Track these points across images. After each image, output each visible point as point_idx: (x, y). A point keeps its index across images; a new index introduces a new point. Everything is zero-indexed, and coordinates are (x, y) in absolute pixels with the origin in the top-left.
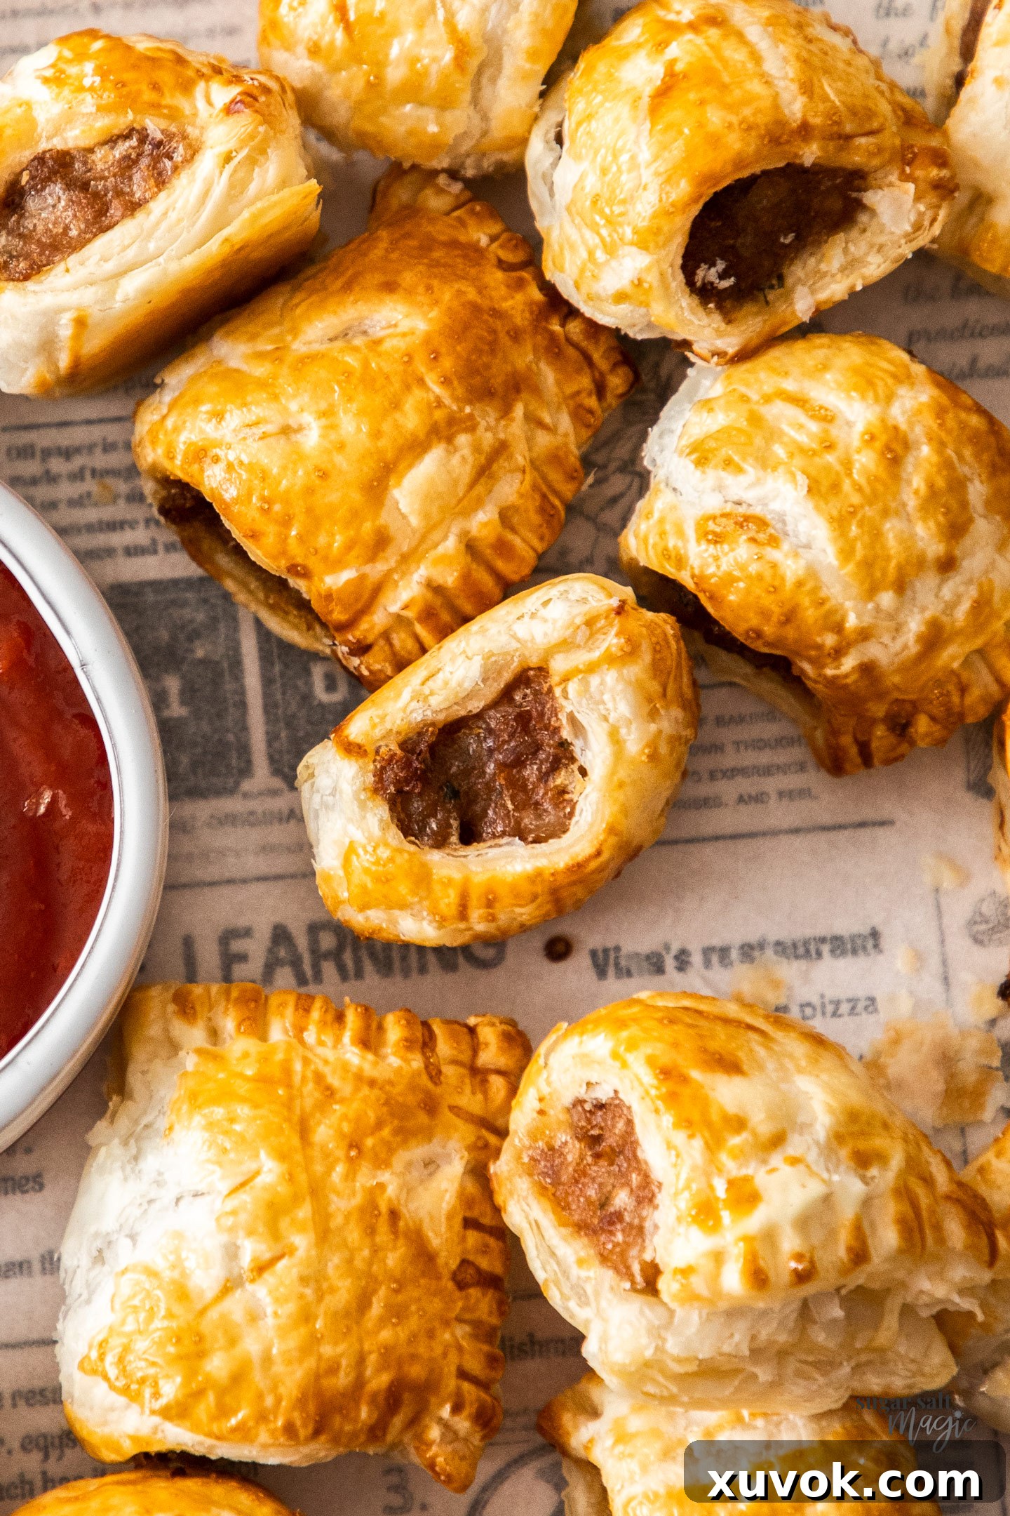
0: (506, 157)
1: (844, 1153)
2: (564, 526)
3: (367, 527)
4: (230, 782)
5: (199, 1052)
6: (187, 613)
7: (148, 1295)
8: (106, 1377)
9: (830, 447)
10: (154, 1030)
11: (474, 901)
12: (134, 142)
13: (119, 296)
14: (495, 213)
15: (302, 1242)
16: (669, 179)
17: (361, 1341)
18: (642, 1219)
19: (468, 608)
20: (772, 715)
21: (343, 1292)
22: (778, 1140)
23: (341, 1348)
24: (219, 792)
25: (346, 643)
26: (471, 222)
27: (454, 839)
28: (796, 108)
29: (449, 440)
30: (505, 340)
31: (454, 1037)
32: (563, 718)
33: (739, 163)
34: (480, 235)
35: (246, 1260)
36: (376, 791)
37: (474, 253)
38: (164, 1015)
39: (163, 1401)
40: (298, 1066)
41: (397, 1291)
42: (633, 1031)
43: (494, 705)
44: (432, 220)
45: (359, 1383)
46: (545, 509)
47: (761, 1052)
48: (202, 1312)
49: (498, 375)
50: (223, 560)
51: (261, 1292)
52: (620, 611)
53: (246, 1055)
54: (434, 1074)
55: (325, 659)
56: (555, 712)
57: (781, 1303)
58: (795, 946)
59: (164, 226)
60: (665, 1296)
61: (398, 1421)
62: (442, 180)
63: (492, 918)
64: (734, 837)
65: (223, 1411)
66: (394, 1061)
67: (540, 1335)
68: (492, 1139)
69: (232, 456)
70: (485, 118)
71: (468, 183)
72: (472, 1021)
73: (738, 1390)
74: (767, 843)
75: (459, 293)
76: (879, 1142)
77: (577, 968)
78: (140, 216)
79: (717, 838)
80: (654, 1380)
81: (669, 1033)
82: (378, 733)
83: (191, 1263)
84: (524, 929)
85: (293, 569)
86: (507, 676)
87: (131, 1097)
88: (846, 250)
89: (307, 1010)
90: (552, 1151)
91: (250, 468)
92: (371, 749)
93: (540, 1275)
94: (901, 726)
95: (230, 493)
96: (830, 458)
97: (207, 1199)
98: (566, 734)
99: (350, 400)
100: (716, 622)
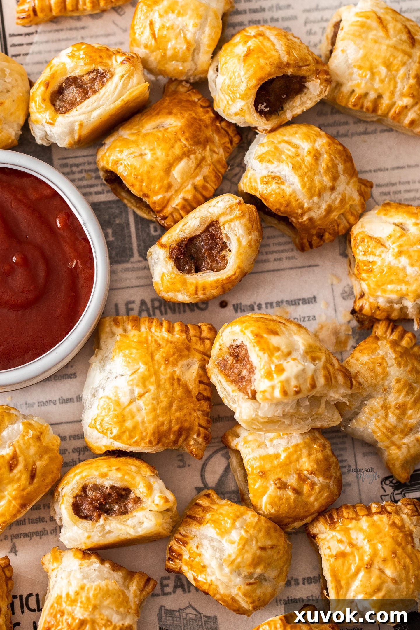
0: (202, 76)
1: (308, 357)
2: (222, 182)
3: (165, 182)
4: (127, 259)
5: (121, 335)
6: (113, 210)
7: (108, 405)
8: (97, 429)
9: (298, 155)
10: (108, 330)
11: (200, 289)
12: (95, 73)
13: (92, 117)
14: (199, 92)
15: (152, 388)
16: (249, 80)
17: (170, 416)
18: (251, 378)
19: (195, 205)
20: (283, 236)
21: (165, 402)
22: (289, 354)
23: (164, 418)
24: (124, 262)
25: (160, 216)
26: (192, 95)
27: (193, 271)
28: (285, 58)
29: (188, 156)
30: (203, 127)
31: (194, 329)
32: (224, 235)
33: (270, 74)
34: (195, 98)
35: (136, 394)
36: (170, 258)
37: (193, 103)
38: (110, 325)
39: (114, 434)
40: (150, 338)
41: (180, 402)
42: (247, 324)
43: (204, 232)
44: (181, 94)
45: (170, 428)
46: (216, 176)
47: (284, 329)
48: (124, 409)
49: (202, 138)
50: (124, 194)
51: (141, 403)
52: (239, 203)
53: (134, 335)
54: (189, 339)
55: (154, 222)
56: (221, 233)
57: (291, 400)
58: (292, 301)
59: (105, 96)
60: (258, 399)
61: (181, 439)
62: (184, 83)
63: (205, 294)
64: (273, 271)
65: (131, 437)
66: (177, 336)
67: (221, 416)
68: (206, 358)
69: (125, 163)
70: (196, 65)
71: (191, 84)
72: (199, 324)
73: (279, 426)
74: (282, 273)
75: (190, 114)
76: (318, 354)
77: (229, 310)
78: (97, 94)
79: (268, 271)
80: (255, 424)
81: (257, 324)
82: (170, 241)
83: (120, 395)
84: (214, 297)
85: (144, 195)
86: (207, 224)
87: (101, 349)
88: (301, 99)
89: (152, 322)
90: (224, 361)
91: (131, 166)
92: (168, 246)
93: (221, 396)
94: (321, 236)
95: (125, 174)
96: (298, 159)
97: (124, 377)
98: (225, 240)
99: (159, 145)
100: (266, 207)
